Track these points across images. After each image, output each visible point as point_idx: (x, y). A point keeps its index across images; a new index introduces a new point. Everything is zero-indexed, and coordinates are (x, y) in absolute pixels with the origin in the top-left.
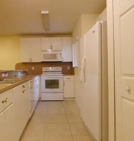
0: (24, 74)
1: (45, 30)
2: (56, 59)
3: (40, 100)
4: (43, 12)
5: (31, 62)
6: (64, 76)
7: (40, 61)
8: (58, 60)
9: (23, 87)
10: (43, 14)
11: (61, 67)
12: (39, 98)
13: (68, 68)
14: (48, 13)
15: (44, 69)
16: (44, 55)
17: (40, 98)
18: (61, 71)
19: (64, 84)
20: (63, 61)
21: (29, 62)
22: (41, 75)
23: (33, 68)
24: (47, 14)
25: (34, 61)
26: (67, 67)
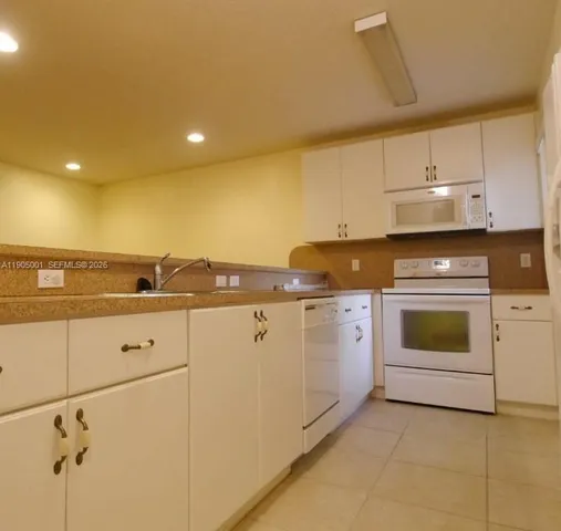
0: (318, 286)
1: (397, 105)
2: (451, 218)
3: (379, 396)
4: (361, 26)
5: (344, 238)
6: (494, 297)
7: (381, 234)
8: (466, 223)
9: (259, 316)
10: (363, 33)
11: (485, 259)
12: (376, 387)
13: (526, 260)
14: (384, 21)
15: (401, 266)
16: (397, 206)
17: (378, 388)
18: (487, 274)
19: (496, 332)
20: (489, 229)
21: (336, 238)
22: (384, 290)
23: (356, 265)
24: (382, 27)
25: (355, 234)
26: (519, 258)
